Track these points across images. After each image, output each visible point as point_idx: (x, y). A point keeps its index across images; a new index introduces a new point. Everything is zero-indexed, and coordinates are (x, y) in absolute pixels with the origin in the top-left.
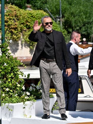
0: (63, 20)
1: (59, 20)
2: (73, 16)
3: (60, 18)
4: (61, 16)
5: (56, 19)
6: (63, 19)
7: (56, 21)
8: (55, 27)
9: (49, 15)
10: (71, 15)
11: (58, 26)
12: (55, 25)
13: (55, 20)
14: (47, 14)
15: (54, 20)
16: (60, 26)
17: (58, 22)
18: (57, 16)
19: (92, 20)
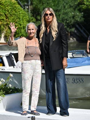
2: (41, 4)
3: (28, 6)
4: (30, 3)
6: (32, 6)
7: (24, 9)
9: (17, 2)
10: (39, 3)
11: (26, 13)
12: (23, 13)
13: (24, 7)
15: (22, 7)
16: (28, 13)
17: (26, 10)
18: (26, 4)
19: (60, 8)
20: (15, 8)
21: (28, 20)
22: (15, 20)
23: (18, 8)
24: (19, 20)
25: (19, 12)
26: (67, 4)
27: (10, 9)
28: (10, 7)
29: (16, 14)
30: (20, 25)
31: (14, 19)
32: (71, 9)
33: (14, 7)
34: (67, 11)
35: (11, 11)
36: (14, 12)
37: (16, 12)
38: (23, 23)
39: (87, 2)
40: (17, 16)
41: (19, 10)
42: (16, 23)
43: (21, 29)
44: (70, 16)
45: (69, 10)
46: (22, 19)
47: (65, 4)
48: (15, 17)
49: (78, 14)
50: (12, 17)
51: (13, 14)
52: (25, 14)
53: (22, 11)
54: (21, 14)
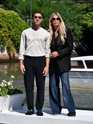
1: (29, 20)
3: (30, 19)
4: (31, 16)
5: (26, 19)
9: (19, 15)
17: (28, 22)
18: (28, 17)
20: (18, 21)
23: (20, 21)
25: (21, 24)
26: (67, 18)
27: (12, 22)
28: (12, 20)
29: (18, 26)
31: (16, 31)
32: (70, 23)
33: (16, 20)
35: (13, 23)
36: (16, 24)
37: (18, 24)
39: (86, 17)
40: (19, 28)
41: (21, 22)
47: (65, 18)
49: (77, 27)
50: (15, 29)
52: (27, 26)
53: (24, 24)
54: (23, 27)
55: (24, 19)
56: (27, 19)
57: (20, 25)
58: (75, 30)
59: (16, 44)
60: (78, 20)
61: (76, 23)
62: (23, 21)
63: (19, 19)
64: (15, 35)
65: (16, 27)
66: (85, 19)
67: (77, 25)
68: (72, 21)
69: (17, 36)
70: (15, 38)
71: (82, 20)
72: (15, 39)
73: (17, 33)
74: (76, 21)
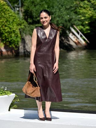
0: (22, 10)
1: (18, 9)
2: (33, 6)
3: (19, 7)
4: (20, 5)
5: (14, 8)
6: (23, 8)
8: (13, 18)
9: (7, 3)
10: (31, 5)
11: (16, 16)
12: (14, 15)
14: (5, 3)
15: (12, 9)
16: (19, 16)
17: (16, 12)
18: (16, 5)
19: (54, 10)
20: (5, 10)
21: (18, 23)
22: (5, 23)
23: (7, 10)
24: (8, 23)
26: (62, 6)
29: (6, 16)
30: (10, 28)
31: (3, 22)
32: (66, 12)
33: (3, 9)
34: (62, 13)
36: (3, 14)
37: (5, 14)
38: (13, 27)
39: (84, 4)
40: (6, 19)
41: (8, 12)
42: (6, 26)
43: (11, 33)
44: (65, 19)
45: (65, 13)
46: (12, 22)
47: (60, 6)
48: (4, 19)
49: (74, 17)
51: (2, 16)
53: (12, 13)
54: (11, 17)
55: (12, 8)
56: (16, 8)
57: (8, 15)
58: (73, 20)
59: (3, 37)
60: (76, 9)
61: (72, 12)
62: (10, 10)
63: (6, 8)
64: (2, 26)
65: (3, 17)
66: (83, 6)
67: (74, 14)
68: (68, 9)
69: (3, 28)
70: (2, 30)
71: (80, 8)
72: (2, 32)
73: (4, 25)
74: (73, 9)
